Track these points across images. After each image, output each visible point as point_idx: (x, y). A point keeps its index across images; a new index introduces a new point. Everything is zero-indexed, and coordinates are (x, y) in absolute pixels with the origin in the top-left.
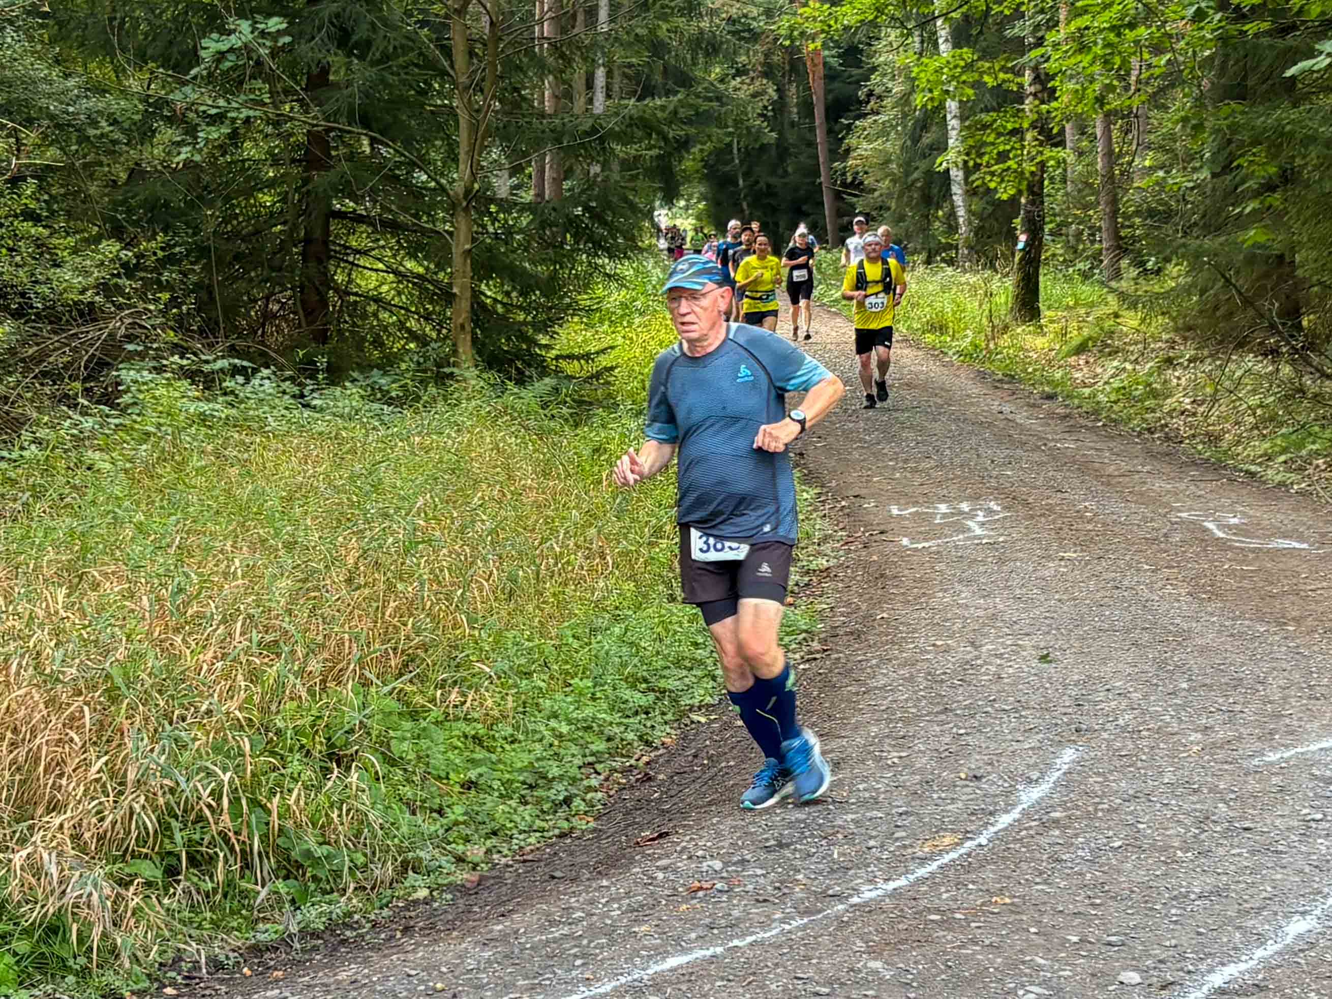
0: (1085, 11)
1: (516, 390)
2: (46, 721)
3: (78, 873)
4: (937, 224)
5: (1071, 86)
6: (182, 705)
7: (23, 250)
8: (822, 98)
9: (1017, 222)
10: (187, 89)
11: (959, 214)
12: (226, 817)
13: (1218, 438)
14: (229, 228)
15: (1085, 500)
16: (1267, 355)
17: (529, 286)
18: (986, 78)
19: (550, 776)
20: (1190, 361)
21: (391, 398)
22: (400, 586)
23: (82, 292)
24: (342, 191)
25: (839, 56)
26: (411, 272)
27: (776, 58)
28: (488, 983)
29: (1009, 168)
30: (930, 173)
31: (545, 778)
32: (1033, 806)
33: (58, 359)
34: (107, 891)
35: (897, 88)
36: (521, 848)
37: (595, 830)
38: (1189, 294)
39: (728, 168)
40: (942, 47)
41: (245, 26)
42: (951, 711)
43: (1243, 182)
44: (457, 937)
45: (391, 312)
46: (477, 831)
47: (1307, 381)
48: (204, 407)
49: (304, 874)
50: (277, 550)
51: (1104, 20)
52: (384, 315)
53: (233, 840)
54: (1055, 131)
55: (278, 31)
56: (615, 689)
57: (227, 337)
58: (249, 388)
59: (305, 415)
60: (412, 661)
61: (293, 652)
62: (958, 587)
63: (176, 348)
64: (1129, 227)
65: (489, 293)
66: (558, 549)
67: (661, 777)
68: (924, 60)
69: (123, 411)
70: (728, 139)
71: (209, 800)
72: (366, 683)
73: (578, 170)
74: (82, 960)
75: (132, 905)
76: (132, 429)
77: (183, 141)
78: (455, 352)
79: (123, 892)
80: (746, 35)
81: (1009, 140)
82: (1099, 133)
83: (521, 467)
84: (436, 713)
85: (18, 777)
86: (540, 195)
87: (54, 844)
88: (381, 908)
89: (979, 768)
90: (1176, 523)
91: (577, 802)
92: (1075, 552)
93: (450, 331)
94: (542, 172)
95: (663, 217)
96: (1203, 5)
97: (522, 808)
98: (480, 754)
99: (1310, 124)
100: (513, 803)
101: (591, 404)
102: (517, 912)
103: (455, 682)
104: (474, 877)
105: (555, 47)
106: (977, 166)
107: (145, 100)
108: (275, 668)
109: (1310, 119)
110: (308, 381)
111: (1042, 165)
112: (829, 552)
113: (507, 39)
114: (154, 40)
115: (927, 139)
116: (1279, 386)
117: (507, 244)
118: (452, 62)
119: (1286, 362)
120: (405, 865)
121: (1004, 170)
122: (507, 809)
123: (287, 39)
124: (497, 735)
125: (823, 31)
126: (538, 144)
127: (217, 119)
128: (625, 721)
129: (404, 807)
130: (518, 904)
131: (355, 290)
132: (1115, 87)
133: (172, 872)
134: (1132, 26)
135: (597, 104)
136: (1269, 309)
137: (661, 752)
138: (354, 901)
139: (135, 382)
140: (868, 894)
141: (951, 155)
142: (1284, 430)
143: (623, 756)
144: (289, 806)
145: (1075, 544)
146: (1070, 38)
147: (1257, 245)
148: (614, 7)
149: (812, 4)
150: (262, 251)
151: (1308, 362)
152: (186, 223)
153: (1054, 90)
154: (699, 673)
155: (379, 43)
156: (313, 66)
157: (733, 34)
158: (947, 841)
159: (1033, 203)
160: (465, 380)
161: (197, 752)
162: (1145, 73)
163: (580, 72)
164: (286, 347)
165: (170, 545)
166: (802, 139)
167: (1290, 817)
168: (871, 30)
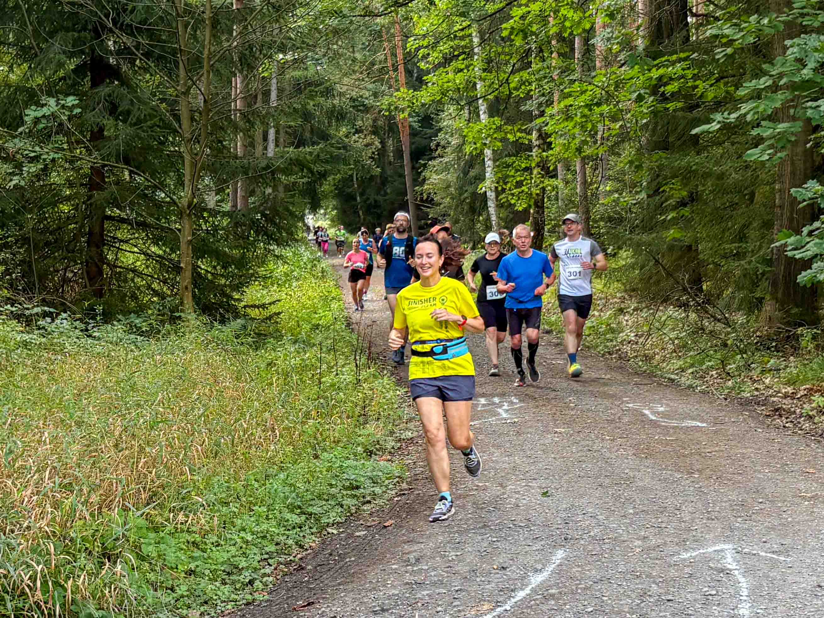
0: (569, 95)
1: (220, 327)
4: (479, 225)
5: (561, 141)
6: (12, 523)
8: (408, 149)
10: (16, 140)
11: (493, 219)
12: (39, 593)
13: (652, 358)
14: (42, 226)
15: (570, 396)
16: (681, 307)
17: (228, 262)
18: (509, 136)
19: (240, 567)
20: (634, 310)
21: (143, 332)
22: (148, 449)
24: (112, 204)
25: (419, 122)
26: (155, 254)
27: (380, 123)
29: (523, 191)
30: (474, 194)
31: (237, 568)
32: (538, 586)
35: (454, 141)
36: (222, 612)
37: (268, 600)
38: (634, 269)
39: (351, 190)
40: (482, 117)
41: (52, 102)
42: (488, 526)
43: (666, 200)
45: (142, 278)
46: (195, 601)
47: (706, 323)
48: (26, 337)
50: (71, 426)
51: (581, 101)
52: (138, 280)
53: (43, 607)
54: (551, 168)
55: (73, 105)
56: (281, 513)
57: (40, 293)
58: (54, 325)
59: (89, 342)
60: (155, 495)
61: (81, 490)
62: (492, 450)
63: (8, 300)
64: (596, 227)
65: (203, 267)
66: (245, 426)
67: (309, 567)
68: (470, 124)
70: (350, 173)
71: (29, 582)
72: (126, 509)
73: (258, 191)
77: (13, 172)
78: (182, 303)
80: (361, 108)
81: (523, 174)
83: (222, 375)
84: (170, 528)
86: (235, 206)
89: (505, 562)
90: (626, 410)
91: (257, 583)
92: (564, 428)
93: (179, 290)
94: (236, 192)
95: (310, 220)
96: (642, 92)
97: (223, 587)
98: (197, 553)
99: (708, 165)
100: (218, 584)
101: (266, 335)
103: (182, 508)
105: (244, 116)
106: (504, 190)
108: (70, 500)
109: (708, 162)
110: (91, 321)
111: (543, 189)
112: (412, 427)
113: (214, 111)
115: (473, 173)
116: (689, 326)
117: (214, 237)
118: (180, 124)
119: (693, 311)
121: (520, 193)
122: (214, 588)
123: (79, 110)
124: (208, 541)
125: (409, 106)
126: (233, 175)
127: (35, 159)
128: (287, 532)
129: (150, 587)
131: (120, 264)
132: (588, 142)
134: (598, 104)
135: (270, 150)
136: (683, 279)
137: (309, 552)
141: (487, 183)
142: (692, 353)
143: (285, 554)
144: (78, 586)
145: (564, 424)
146: (561, 112)
147: (675, 239)
148: (280, 91)
149: (402, 89)
150: (62, 240)
151: (707, 312)
152: (16, 224)
153: (551, 143)
154: (333, 503)
155: (135, 113)
156: (94, 126)
157: (353, 107)
158: (486, 607)
159: (538, 212)
160: (188, 321)
161: (21, 552)
162: (606, 133)
163: (259, 131)
164: (77, 300)
165: (5, 423)
166: (395, 172)
167: (696, 592)
168: (438, 106)
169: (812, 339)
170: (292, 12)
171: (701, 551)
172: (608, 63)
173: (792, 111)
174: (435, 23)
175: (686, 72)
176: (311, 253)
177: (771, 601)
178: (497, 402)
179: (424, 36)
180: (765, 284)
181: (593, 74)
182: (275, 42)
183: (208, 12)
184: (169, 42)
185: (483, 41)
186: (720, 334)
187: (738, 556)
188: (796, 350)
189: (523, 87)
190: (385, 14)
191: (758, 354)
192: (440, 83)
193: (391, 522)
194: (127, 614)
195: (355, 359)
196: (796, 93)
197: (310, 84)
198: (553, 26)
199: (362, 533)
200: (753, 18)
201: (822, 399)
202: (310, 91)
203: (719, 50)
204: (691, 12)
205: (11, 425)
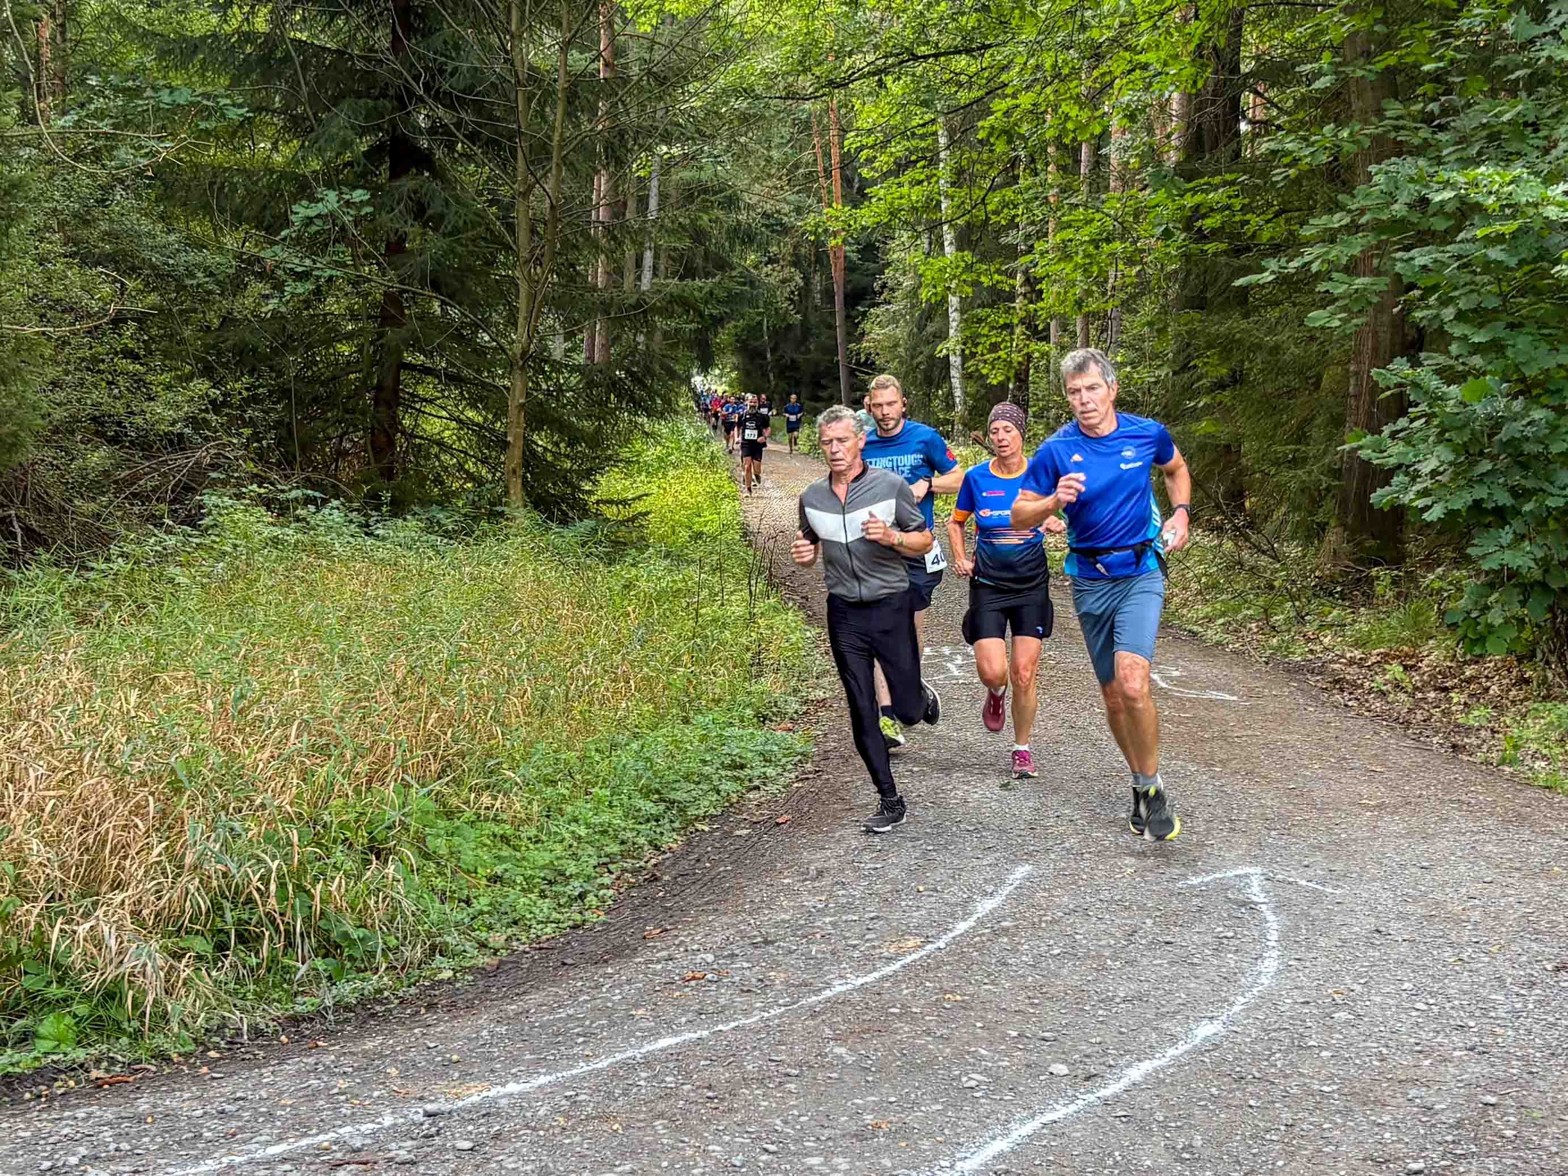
0: (1069, 225)
1: (558, 529)
2: (114, 807)
3: (135, 946)
4: (937, 401)
5: (1056, 289)
6: (238, 798)
7: (121, 383)
8: (842, 289)
10: (277, 248)
11: (956, 394)
12: (273, 901)
14: (310, 373)
15: (1050, 649)
16: (1213, 531)
17: (576, 438)
18: (983, 279)
19: (568, 874)
21: (446, 531)
22: (443, 700)
24: (413, 346)
25: (858, 251)
26: (471, 420)
27: (803, 250)
28: (499, 1057)
29: (999, 357)
30: (932, 357)
31: (563, 875)
32: (987, 915)
33: (146, 484)
34: (160, 962)
35: (907, 283)
36: (538, 937)
37: (604, 923)
39: (757, 344)
41: (332, 196)
43: (1199, 379)
44: (475, 1014)
45: (452, 455)
46: (499, 920)
47: (1245, 555)
48: (277, 531)
49: (341, 954)
50: (332, 663)
51: (1085, 234)
52: (445, 457)
53: (279, 921)
54: (1040, 328)
55: (362, 202)
56: (630, 798)
57: (303, 470)
58: (319, 517)
59: (368, 543)
60: (450, 766)
61: (342, 755)
63: (255, 478)
65: (540, 443)
66: (587, 672)
67: (666, 878)
68: (930, 259)
69: (204, 531)
70: (759, 318)
71: (259, 884)
72: (408, 786)
73: (624, 339)
74: (136, 1024)
75: (183, 975)
76: (212, 548)
77: (271, 293)
78: (507, 493)
79: (176, 964)
80: (778, 228)
81: (1001, 333)
82: (1078, 330)
84: (469, 814)
85: (86, 857)
86: (591, 358)
87: (115, 918)
88: (409, 986)
89: (943, 880)
91: (590, 898)
93: (503, 474)
94: (592, 337)
96: (1171, 225)
97: (540, 902)
98: (506, 852)
99: (1257, 333)
100: (534, 896)
101: (625, 544)
102: (530, 993)
103: (488, 787)
104: (495, 961)
105: (608, 230)
106: (973, 355)
107: (239, 257)
108: (325, 768)
109: (1257, 329)
110: (374, 513)
111: (1029, 357)
112: (826, 685)
113: (565, 221)
114: (250, 203)
115: (930, 328)
116: (1222, 558)
117: (558, 400)
118: (515, 237)
119: (1229, 538)
120: (433, 948)
121: (995, 359)
122: (527, 902)
123: (369, 209)
124: (523, 835)
125: (843, 229)
126: (589, 314)
127: (302, 277)
128: (637, 826)
129: (436, 898)
130: (532, 986)
131: (420, 434)
132: (1093, 292)
133: (221, 947)
134: (1108, 241)
135: (644, 281)
136: (1216, 491)
137: (668, 855)
138: (385, 979)
139: (217, 506)
141: (950, 344)
142: (1224, 597)
143: (634, 858)
144: (331, 893)
146: (1056, 248)
147: (1206, 436)
148: (663, 197)
149: (834, 205)
150: (338, 395)
151: (1247, 539)
152: (271, 367)
153: (1041, 292)
154: (705, 787)
155: (451, 218)
156: (392, 235)
157: (767, 226)
158: (911, 943)
159: (1019, 388)
160: (515, 518)
161: (250, 841)
162: (1119, 282)
163: (630, 253)
164: (355, 481)
165: (236, 655)
166: (822, 321)
167: (1206, 934)
168: (886, 231)
169: (1392, 583)
170: (682, 87)
171: (1217, 876)
172: (1126, 183)
173: (1375, 262)
174: (885, 113)
175: (1232, 200)
176: (696, 431)
177: (1309, 949)
178: (947, 653)
179: (870, 132)
180: (1330, 503)
181: (1104, 196)
182: (657, 128)
183: (561, 81)
184: (505, 120)
185: (952, 143)
186: (1265, 571)
187: (1268, 885)
188: (1369, 598)
189: (1006, 211)
190: (816, 98)
191: (1315, 602)
192: (889, 198)
193: (787, 817)
194: (400, 935)
195: (749, 584)
196: (1384, 237)
197: (705, 191)
198: (1051, 127)
199: (745, 832)
200: (1328, 129)
201: (1401, 669)
202: (704, 201)
203: (1278, 171)
204: (1244, 117)
205: (245, 657)
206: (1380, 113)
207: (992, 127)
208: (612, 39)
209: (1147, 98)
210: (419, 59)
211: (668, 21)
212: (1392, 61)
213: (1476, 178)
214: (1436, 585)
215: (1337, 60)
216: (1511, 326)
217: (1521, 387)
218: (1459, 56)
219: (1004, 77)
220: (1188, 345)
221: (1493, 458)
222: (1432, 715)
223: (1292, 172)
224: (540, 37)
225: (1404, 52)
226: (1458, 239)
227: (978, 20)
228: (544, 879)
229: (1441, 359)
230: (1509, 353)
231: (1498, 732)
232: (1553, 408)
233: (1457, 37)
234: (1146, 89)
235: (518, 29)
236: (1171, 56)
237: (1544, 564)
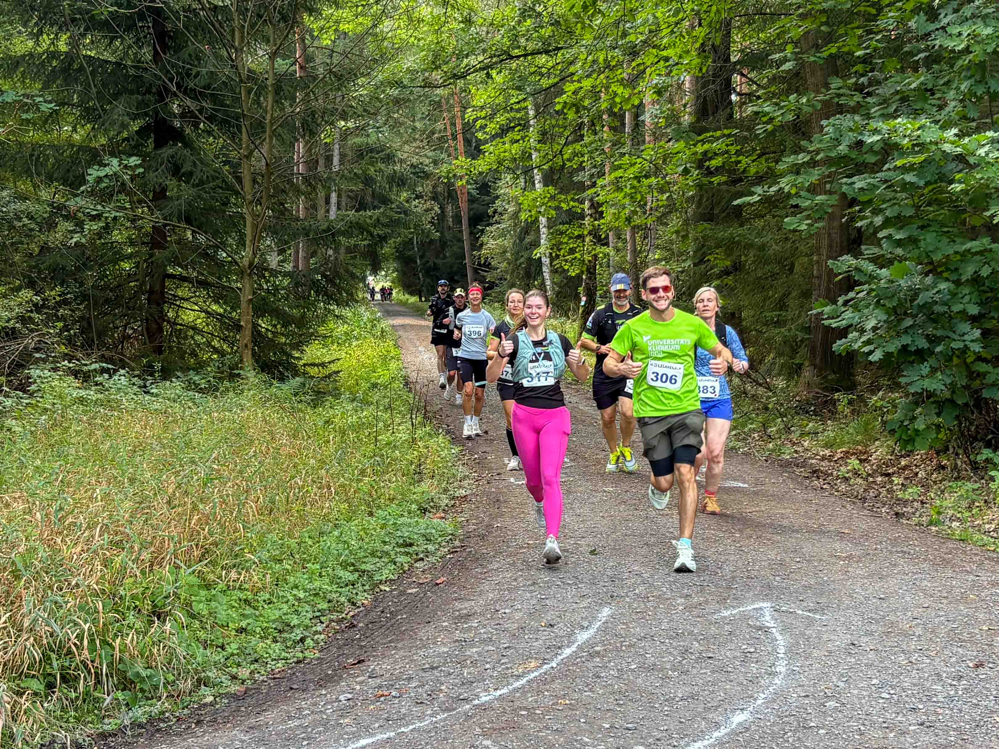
0: (619, 167)
1: (278, 385)
5: (612, 211)
6: (60, 581)
8: (467, 215)
9: (581, 289)
10: (78, 199)
11: (546, 284)
12: (85, 651)
14: (102, 283)
17: (288, 322)
18: (563, 205)
19: (292, 625)
21: (201, 389)
22: (201, 506)
23: (8, 321)
24: (174, 262)
25: (477, 189)
26: (216, 312)
27: (439, 189)
29: (576, 258)
30: (530, 259)
31: (289, 625)
32: (584, 643)
34: (7, 699)
35: (511, 209)
36: (272, 670)
37: (319, 658)
39: (411, 253)
40: (537, 186)
41: (115, 161)
42: (538, 584)
43: (712, 269)
44: (229, 728)
45: (203, 336)
46: (245, 659)
47: (748, 387)
48: (83, 393)
49: (135, 687)
50: (123, 483)
51: (631, 172)
52: (198, 338)
53: (90, 666)
54: (603, 236)
55: (136, 165)
56: (334, 570)
57: (99, 350)
58: (111, 382)
59: (146, 399)
60: (208, 552)
61: (132, 547)
63: (65, 356)
65: (263, 325)
66: (300, 483)
67: (361, 625)
68: (526, 193)
69: (31, 395)
70: (411, 236)
71: (76, 641)
72: (178, 567)
73: (319, 253)
75: (24, 707)
76: (37, 406)
77: (75, 230)
78: (241, 361)
79: (19, 700)
80: (422, 175)
81: (576, 242)
82: (628, 238)
83: (280, 432)
84: (221, 585)
86: (296, 266)
88: (183, 709)
89: (553, 619)
91: (309, 641)
92: (612, 487)
93: (239, 348)
94: (297, 252)
96: (688, 165)
97: (273, 645)
98: (248, 611)
99: (750, 237)
100: (268, 642)
101: (325, 393)
102: (268, 710)
103: (235, 566)
104: (242, 688)
105: (306, 180)
106: (558, 256)
107: (51, 205)
108: (120, 557)
109: (750, 234)
110: (149, 378)
111: (595, 257)
112: (466, 485)
113: (276, 174)
114: (58, 168)
115: (528, 239)
117: (275, 296)
118: (242, 186)
120: (199, 681)
121: (573, 259)
122: (264, 646)
123: (141, 170)
124: (260, 599)
125: (467, 174)
126: (295, 237)
127: (97, 217)
128: (340, 590)
129: (200, 645)
130: (269, 706)
131: (180, 322)
132: (637, 212)
133: (50, 686)
134: (646, 177)
135: (332, 213)
137: (361, 609)
138: (166, 704)
139: (40, 377)
140: (484, 698)
141: (542, 249)
143: (338, 612)
144: (126, 645)
145: (612, 483)
146: (611, 183)
148: (343, 156)
149: (460, 158)
150: (123, 297)
151: (749, 377)
152: (75, 280)
153: (602, 213)
154: (386, 560)
155: (198, 174)
156: (157, 187)
157: (414, 173)
158: (532, 665)
159: (590, 278)
160: (247, 378)
161: (69, 610)
162: (655, 204)
163: (321, 195)
164: (136, 356)
165: (56, 479)
166: (454, 237)
167: (735, 650)
168: (496, 175)
169: (849, 404)
170: (353, 81)
171: (741, 609)
172: (656, 138)
173: (828, 186)
174: (492, 95)
175: (729, 147)
176: (371, 314)
177: (806, 658)
179: (482, 108)
180: (803, 351)
181: (642, 148)
182: (337, 109)
183: (270, 79)
184: (233, 107)
185: (538, 114)
186: (762, 398)
187: (776, 614)
188: (833, 414)
189: (576, 158)
190: (445, 86)
191: (797, 418)
192: (497, 152)
193: (443, 579)
194: (175, 672)
195: (411, 418)
196: (833, 169)
197: (372, 151)
198: (605, 101)
199: (415, 590)
200: (792, 97)
201: (858, 462)
202: (371, 158)
203: (760, 126)
204: (735, 91)
205: (61, 481)
206: (827, 86)
207: (565, 103)
208: (305, 49)
209: (668, 80)
210: (173, 67)
211: (342, 36)
212: (834, 50)
213: (894, 127)
214: (878, 404)
215: (797, 50)
216: (922, 227)
217: (930, 267)
218: (879, 45)
219: (572, 69)
220: (703, 246)
221: (914, 316)
222: (880, 493)
223: (769, 127)
224: (255, 50)
225: (841, 44)
226: (884, 169)
227: (553, 31)
228: (275, 629)
229: (875, 250)
230: (922, 244)
231: (926, 503)
232: (953, 282)
233: (877, 33)
234: (668, 74)
235: (239, 44)
236: (684, 52)
237: (952, 387)
